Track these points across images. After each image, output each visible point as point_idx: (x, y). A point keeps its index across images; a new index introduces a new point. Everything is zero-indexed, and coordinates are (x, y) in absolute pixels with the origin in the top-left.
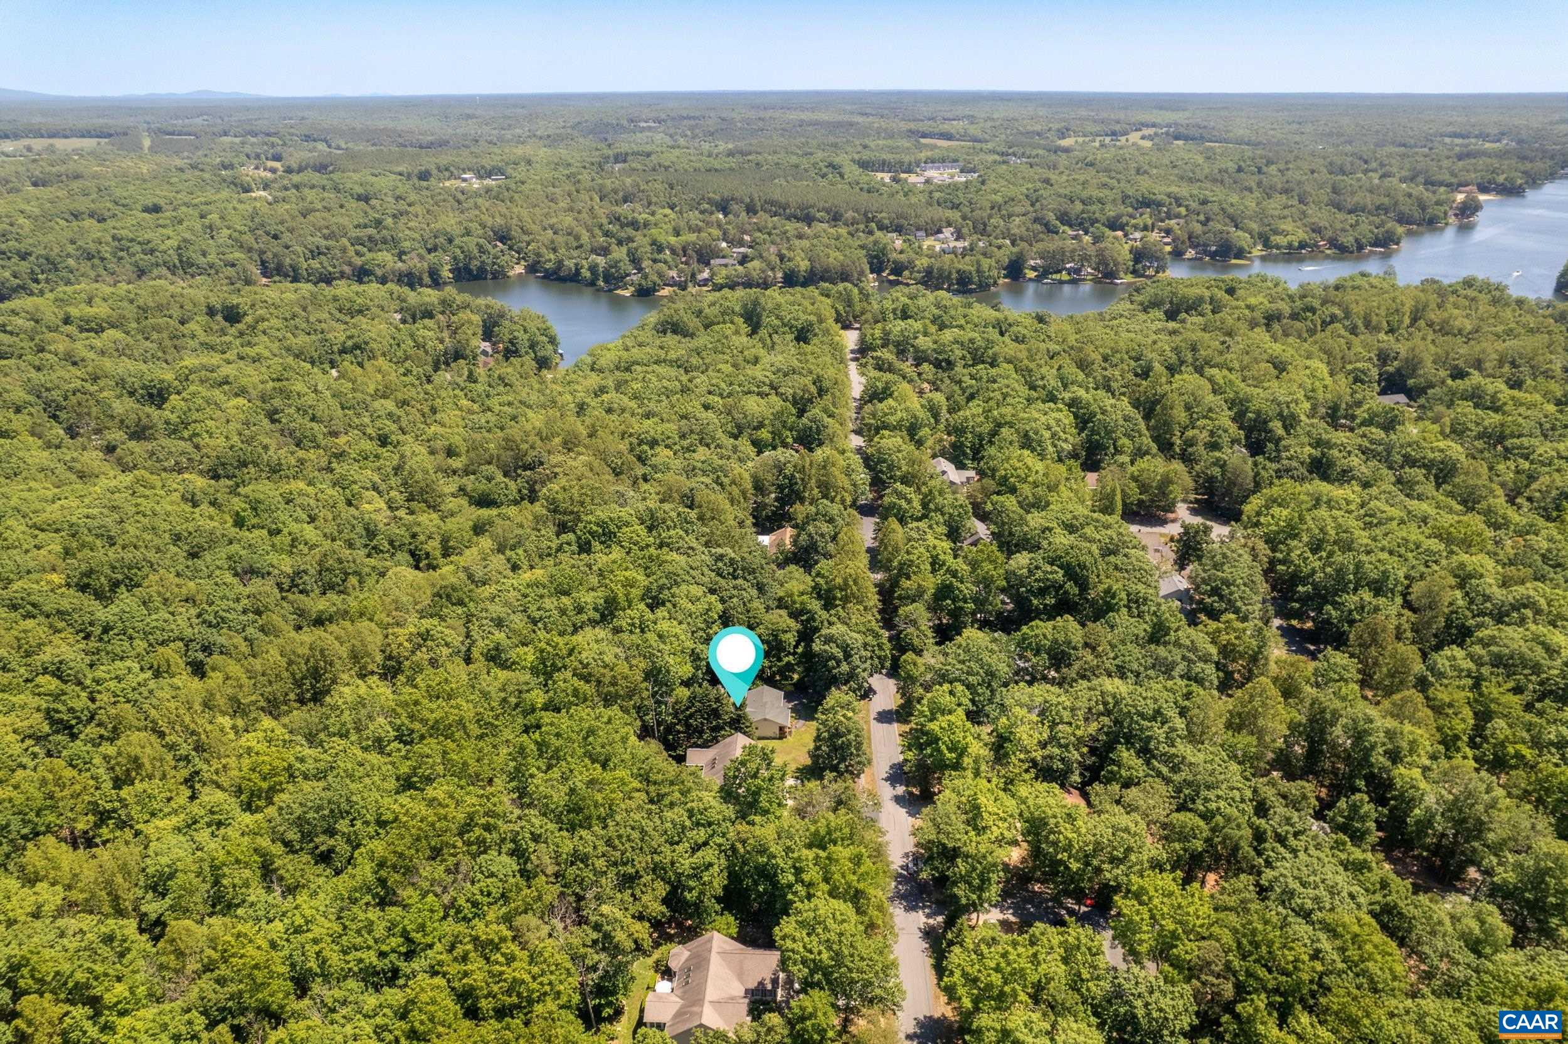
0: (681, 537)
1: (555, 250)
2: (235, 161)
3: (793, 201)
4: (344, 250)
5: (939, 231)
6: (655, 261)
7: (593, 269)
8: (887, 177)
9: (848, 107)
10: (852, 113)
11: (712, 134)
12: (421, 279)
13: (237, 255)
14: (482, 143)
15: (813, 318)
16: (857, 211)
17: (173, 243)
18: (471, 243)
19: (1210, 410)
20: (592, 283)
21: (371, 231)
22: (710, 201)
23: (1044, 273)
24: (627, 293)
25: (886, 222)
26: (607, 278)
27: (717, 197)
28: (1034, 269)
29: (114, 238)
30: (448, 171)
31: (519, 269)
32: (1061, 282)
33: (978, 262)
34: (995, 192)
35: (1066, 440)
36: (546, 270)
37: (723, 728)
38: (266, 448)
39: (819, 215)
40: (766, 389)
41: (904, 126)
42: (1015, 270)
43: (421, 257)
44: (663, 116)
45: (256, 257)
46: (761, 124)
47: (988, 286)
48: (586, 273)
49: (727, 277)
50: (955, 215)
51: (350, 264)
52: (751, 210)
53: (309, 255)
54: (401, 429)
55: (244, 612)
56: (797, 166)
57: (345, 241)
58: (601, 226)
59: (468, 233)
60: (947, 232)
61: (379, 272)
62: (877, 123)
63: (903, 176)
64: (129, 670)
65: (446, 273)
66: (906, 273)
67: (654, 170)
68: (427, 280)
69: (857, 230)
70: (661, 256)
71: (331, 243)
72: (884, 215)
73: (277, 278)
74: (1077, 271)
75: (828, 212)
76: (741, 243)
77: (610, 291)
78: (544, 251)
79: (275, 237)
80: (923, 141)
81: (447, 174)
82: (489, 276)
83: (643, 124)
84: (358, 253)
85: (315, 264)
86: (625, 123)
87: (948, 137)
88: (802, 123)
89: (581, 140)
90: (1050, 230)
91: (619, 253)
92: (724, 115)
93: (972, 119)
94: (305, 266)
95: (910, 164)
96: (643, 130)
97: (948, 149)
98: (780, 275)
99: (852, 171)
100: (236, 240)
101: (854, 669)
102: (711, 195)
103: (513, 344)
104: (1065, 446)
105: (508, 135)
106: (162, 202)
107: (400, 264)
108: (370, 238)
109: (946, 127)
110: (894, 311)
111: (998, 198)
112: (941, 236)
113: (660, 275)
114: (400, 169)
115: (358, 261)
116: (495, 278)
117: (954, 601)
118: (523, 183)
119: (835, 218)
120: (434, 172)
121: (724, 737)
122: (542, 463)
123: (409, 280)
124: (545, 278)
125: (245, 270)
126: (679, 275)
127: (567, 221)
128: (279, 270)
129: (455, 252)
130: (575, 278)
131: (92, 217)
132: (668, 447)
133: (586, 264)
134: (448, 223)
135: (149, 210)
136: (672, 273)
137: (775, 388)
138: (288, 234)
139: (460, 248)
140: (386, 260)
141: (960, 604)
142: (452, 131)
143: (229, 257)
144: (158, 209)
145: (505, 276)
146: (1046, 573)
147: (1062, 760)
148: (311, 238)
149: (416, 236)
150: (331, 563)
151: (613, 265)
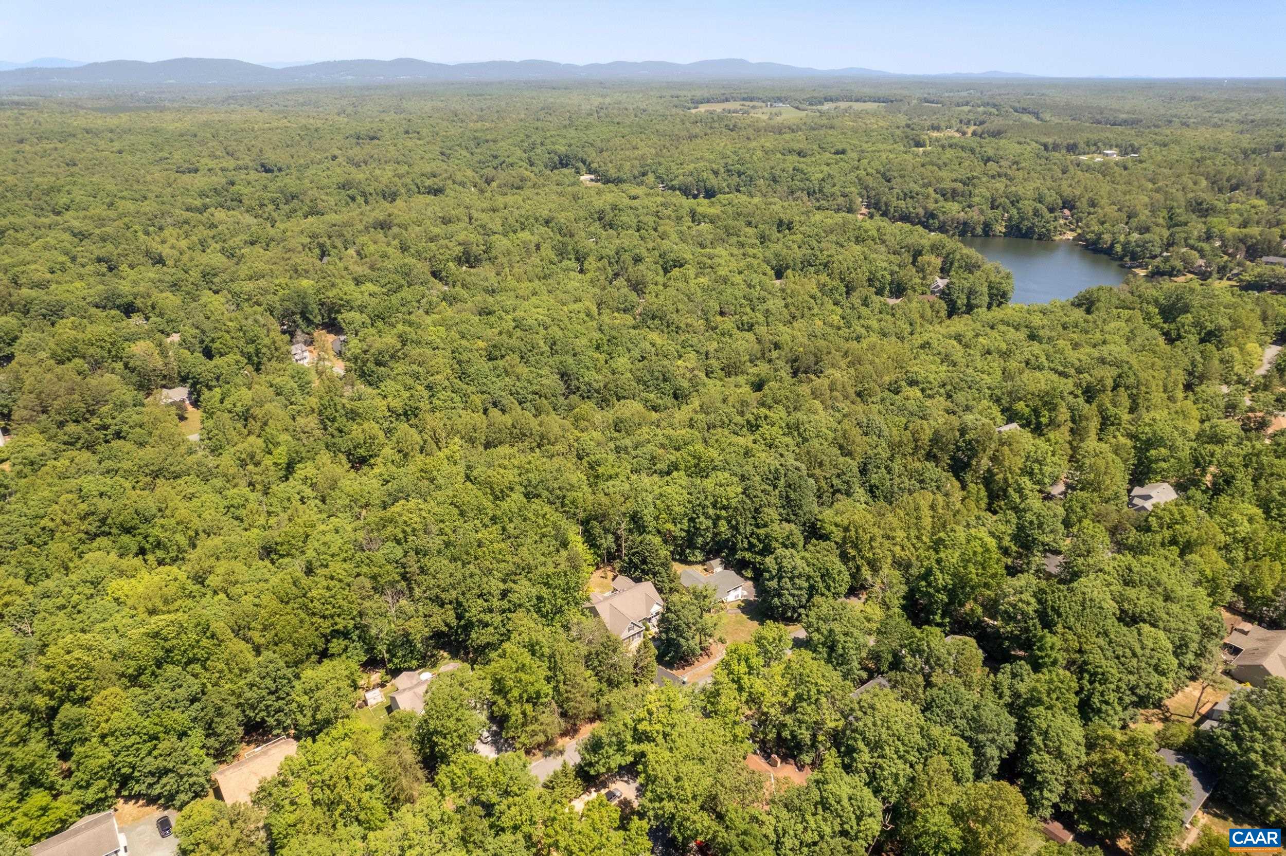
1: (1103, 223)
2: (943, 125)
4: (928, 197)
6: (1192, 248)
7: (1126, 245)
12: (974, 229)
13: (853, 189)
17: (821, 176)
18: (1028, 206)
20: (1121, 259)
21: (959, 186)
24: (1143, 272)
30: (1095, 146)
31: (1070, 236)
36: (1086, 240)
37: (649, 575)
43: (982, 212)
45: (865, 193)
48: (1118, 248)
51: (925, 208)
53: (902, 196)
57: (932, 189)
58: (1170, 209)
59: (1038, 199)
61: (942, 218)
65: (1000, 228)
68: (979, 230)
70: (1203, 245)
71: (923, 190)
77: (1130, 268)
78: (1095, 223)
79: (889, 181)
81: (1093, 148)
82: (1036, 236)
84: (936, 202)
85: (902, 204)
91: (1158, 235)
94: (895, 204)
100: (860, 180)
106: (848, 147)
107: (962, 214)
108: (954, 191)
113: (1186, 261)
115: (931, 206)
116: (1040, 239)
120: (1082, 145)
122: (821, 372)
123: (964, 230)
124: (1086, 247)
125: (851, 201)
126: (1208, 264)
127: (1140, 201)
128: (877, 206)
129: (1014, 211)
130: (1109, 252)
131: (799, 154)
132: (923, 390)
133: (1122, 238)
134: (1027, 189)
135: (837, 153)
136: (1201, 262)
137: (1079, 371)
138: (899, 180)
139: (1018, 209)
140: (953, 209)
141: (931, 590)
142: (1162, 111)
143: (847, 190)
144: (843, 152)
145: (1050, 239)
146: (1021, 600)
147: (792, 732)
148: (912, 185)
149: (988, 195)
150: (611, 386)
151: (1143, 245)
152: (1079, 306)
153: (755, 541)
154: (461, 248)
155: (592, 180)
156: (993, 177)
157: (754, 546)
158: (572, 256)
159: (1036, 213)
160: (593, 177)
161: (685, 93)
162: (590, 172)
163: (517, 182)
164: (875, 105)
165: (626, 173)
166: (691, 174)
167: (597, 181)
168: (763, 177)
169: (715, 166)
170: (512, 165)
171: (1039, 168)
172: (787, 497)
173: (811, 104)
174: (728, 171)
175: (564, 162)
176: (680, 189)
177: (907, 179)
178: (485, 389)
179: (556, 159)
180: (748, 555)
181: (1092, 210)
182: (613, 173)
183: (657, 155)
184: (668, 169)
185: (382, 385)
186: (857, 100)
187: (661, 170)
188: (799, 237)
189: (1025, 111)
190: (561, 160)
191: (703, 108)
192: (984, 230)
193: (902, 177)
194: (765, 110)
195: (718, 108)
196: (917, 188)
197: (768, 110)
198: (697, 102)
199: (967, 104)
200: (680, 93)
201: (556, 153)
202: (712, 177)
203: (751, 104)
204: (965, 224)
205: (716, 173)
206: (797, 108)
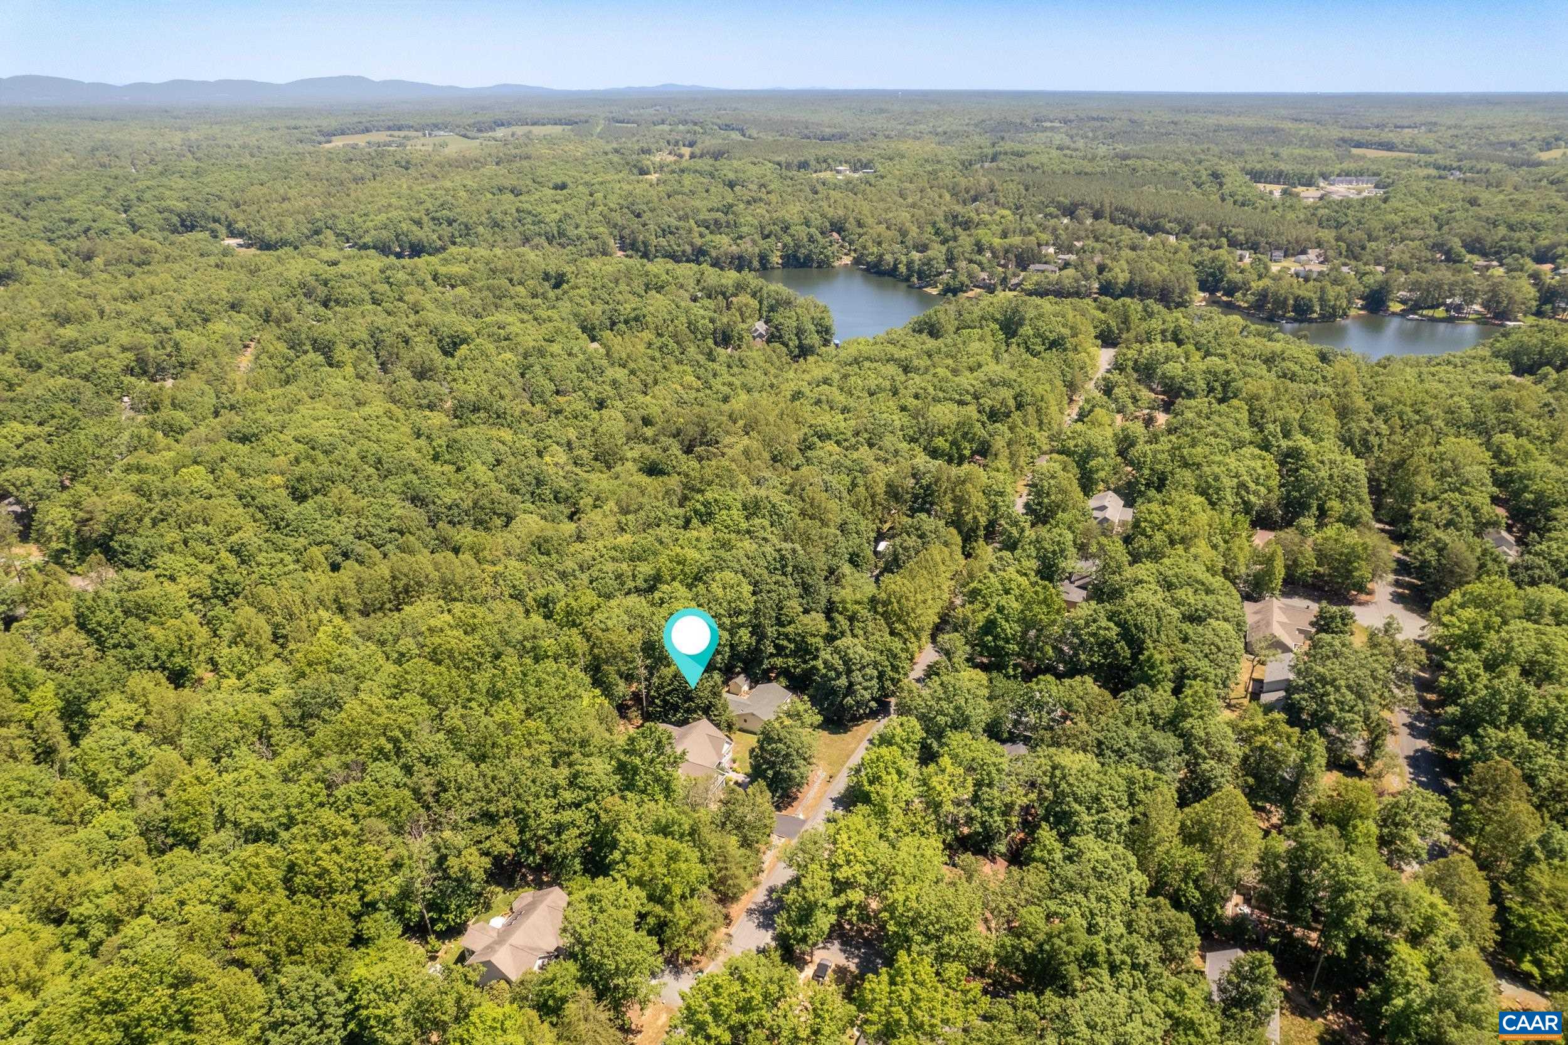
0: (763, 528)
1: (879, 244)
2: (653, 147)
3: (1145, 209)
4: (690, 231)
5: (1304, 252)
6: (971, 261)
7: (909, 264)
8: (1277, 190)
9: (1283, 112)
10: (1283, 118)
11: (1112, 136)
12: (751, 262)
13: (601, 229)
14: (880, 137)
15: (1066, 332)
16: (1211, 224)
17: (556, 217)
18: (801, 232)
19: (1467, 483)
20: (907, 279)
21: (719, 215)
22: (1059, 206)
23: (1415, 307)
24: (934, 292)
25: (1241, 238)
26: (921, 275)
27: (1067, 202)
28: (1403, 302)
29: (518, 211)
30: (825, 162)
31: (847, 260)
32: (1433, 320)
33: (1322, 289)
34: (1396, 211)
35: (1256, 493)
36: (868, 263)
37: (695, 712)
38: (502, 397)
39: (1168, 226)
40: (969, 398)
41: (1336, 133)
42: (1376, 302)
43: (754, 242)
44: (1072, 116)
45: (616, 232)
46: (1171, 128)
47: (1333, 316)
48: (902, 268)
49: (1037, 284)
50: (1328, 235)
51: (692, 244)
52: (1097, 216)
53: (660, 233)
54: (620, 395)
55: (391, 530)
56: (1175, 174)
57: (692, 222)
58: (934, 224)
59: (807, 223)
60: (1312, 254)
61: (714, 254)
62: (1304, 129)
63: (1300, 189)
64: (282, 560)
65: (776, 259)
66: (1238, 295)
67: (1021, 170)
68: (756, 264)
69: (1201, 245)
70: (978, 257)
71: (681, 223)
72: (1241, 230)
73: (630, 252)
74: (1459, 308)
75: (1179, 223)
76: (1070, 250)
77: (920, 288)
78: (870, 244)
79: (638, 216)
80: (1354, 151)
81: (824, 165)
82: (815, 265)
83: (1048, 124)
84: (701, 236)
85: (663, 242)
86: (1028, 122)
87: (1389, 147)
88: (1218, 128)
89: (976, 138)
90: (1451, 258)
91: (937, 252)
92: (1136, 118)
93: (1431, 126)
94: (655, 242)
95: (1312, 176)
96: (1045, 129)
97: (1374, 161)
98: (1097, 285)
99: (1236, 180)
100: (604, 217)
101: (851, 684)
102: (1061, 199)
103: (778, 330)
104: (1253, 499)
105: (910, 130)
106: (569, 181)
107: (734, 247)
108: (716, 221)
109: (1388, 136)
110: (1163, 332)
111: (1397, 219)
112: (1303, 257)
113: (970, 276)
114: (778, 159)
115: (698, 242)
116: (819, 267)
117: (996, 638)
118: (882, 177)
119: (1186, 230)
120: (813, 163)
121: (695, 720)
122: (717, 442)
123: (740, 263)
124: (868, 270)
125: (604, 243)
126: (991, 277)
127: (904, 216)
128: (633, 246)
129: (787, 239)
130: (893, 272)
131: (512, 191)
132: (838, 443)
133: (904, 259)
134: (792, 212)
135: (556, 187)
136: (984, 275)
137: (976, 397)
138: (649, 214)
139: (792, 236)
140: (723, 242)
141: (1001, 643)
142: (859, 125)
143: (595, 231)
144: (563, 187)
145: (830, 266)
146: (1100, 628)
147: (983, 824)
148: (666, 218)
149: (756, 223)
150: (484, 502)
151: (928, 262)
152: (920, 332)
153: (785, 643)
154: (130, 355)
155: (240, 246)
156: (749, 203)
157: (784, 648)
158: (308, 347)
159: (811, 239)
160: (240, 241)
161: (306, 123)
162: (232, 234)
163: (138, 257)
164: (558, 129)
165: (290, 231)
166: (385, 227)
167: (249, 246)
168: (482, 224)
169: (416, 216)
170: (105, 232)
171: (789, 190)
172: (804, 583)
173: (479, 131)
174: (433, 219)
175: (188, 224)
176: (375, 247)
177: (659, 212)
178: (320, 538)
179: (175, 220)
180: (779, 661)
181: (861, 231)
182: (271, 234)
183: (326, 205)
184: (351, 223)
185: (158, 561)
186: (534, 124)
187: (342, 225)
188: (584, 291)
189: (728, 127)
190: (183, 222)
191: (338, 142)
192: (760, 262)
193: (652, 210)
194: (423, 140)
195: (361, 140)
196: (674, 222)
197: (428, 140)
198: (329, 135)
199: (663, 122)
200: (299, 123)
201: (171, 211)
202: (415, 228)
203: (402, 134)
204: (740, 258)
205: (418, 223)
206: (465, 136)
